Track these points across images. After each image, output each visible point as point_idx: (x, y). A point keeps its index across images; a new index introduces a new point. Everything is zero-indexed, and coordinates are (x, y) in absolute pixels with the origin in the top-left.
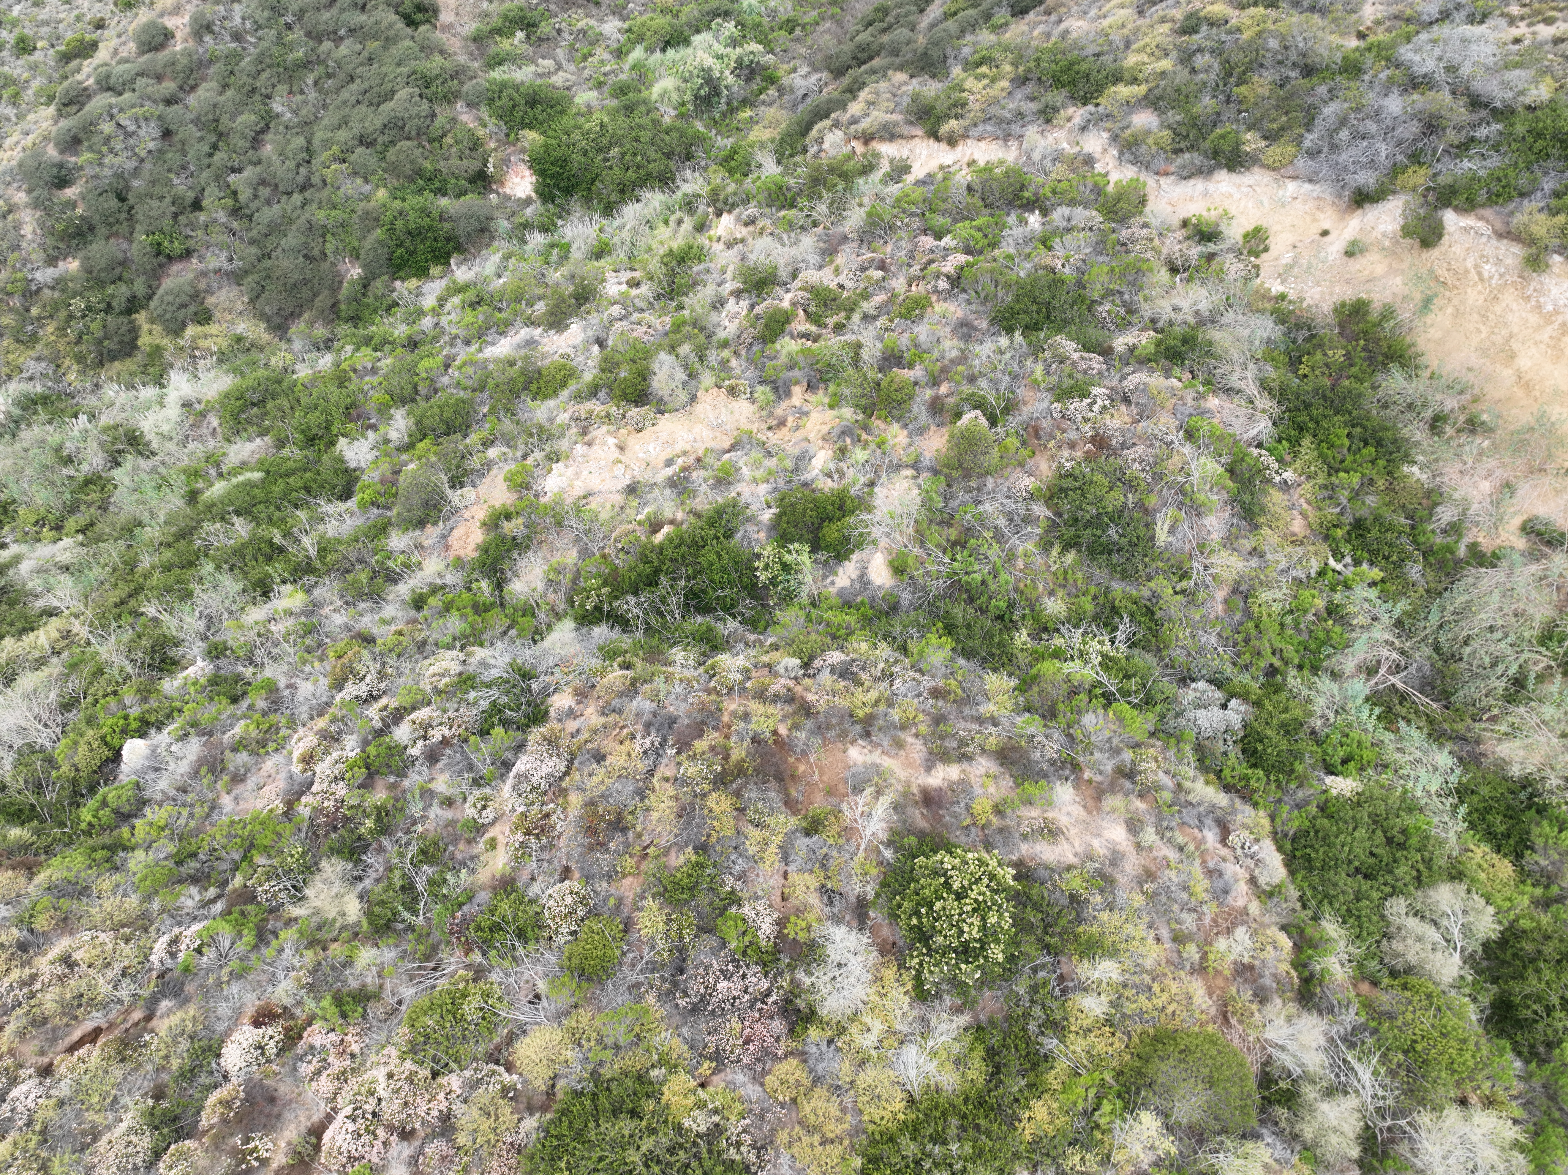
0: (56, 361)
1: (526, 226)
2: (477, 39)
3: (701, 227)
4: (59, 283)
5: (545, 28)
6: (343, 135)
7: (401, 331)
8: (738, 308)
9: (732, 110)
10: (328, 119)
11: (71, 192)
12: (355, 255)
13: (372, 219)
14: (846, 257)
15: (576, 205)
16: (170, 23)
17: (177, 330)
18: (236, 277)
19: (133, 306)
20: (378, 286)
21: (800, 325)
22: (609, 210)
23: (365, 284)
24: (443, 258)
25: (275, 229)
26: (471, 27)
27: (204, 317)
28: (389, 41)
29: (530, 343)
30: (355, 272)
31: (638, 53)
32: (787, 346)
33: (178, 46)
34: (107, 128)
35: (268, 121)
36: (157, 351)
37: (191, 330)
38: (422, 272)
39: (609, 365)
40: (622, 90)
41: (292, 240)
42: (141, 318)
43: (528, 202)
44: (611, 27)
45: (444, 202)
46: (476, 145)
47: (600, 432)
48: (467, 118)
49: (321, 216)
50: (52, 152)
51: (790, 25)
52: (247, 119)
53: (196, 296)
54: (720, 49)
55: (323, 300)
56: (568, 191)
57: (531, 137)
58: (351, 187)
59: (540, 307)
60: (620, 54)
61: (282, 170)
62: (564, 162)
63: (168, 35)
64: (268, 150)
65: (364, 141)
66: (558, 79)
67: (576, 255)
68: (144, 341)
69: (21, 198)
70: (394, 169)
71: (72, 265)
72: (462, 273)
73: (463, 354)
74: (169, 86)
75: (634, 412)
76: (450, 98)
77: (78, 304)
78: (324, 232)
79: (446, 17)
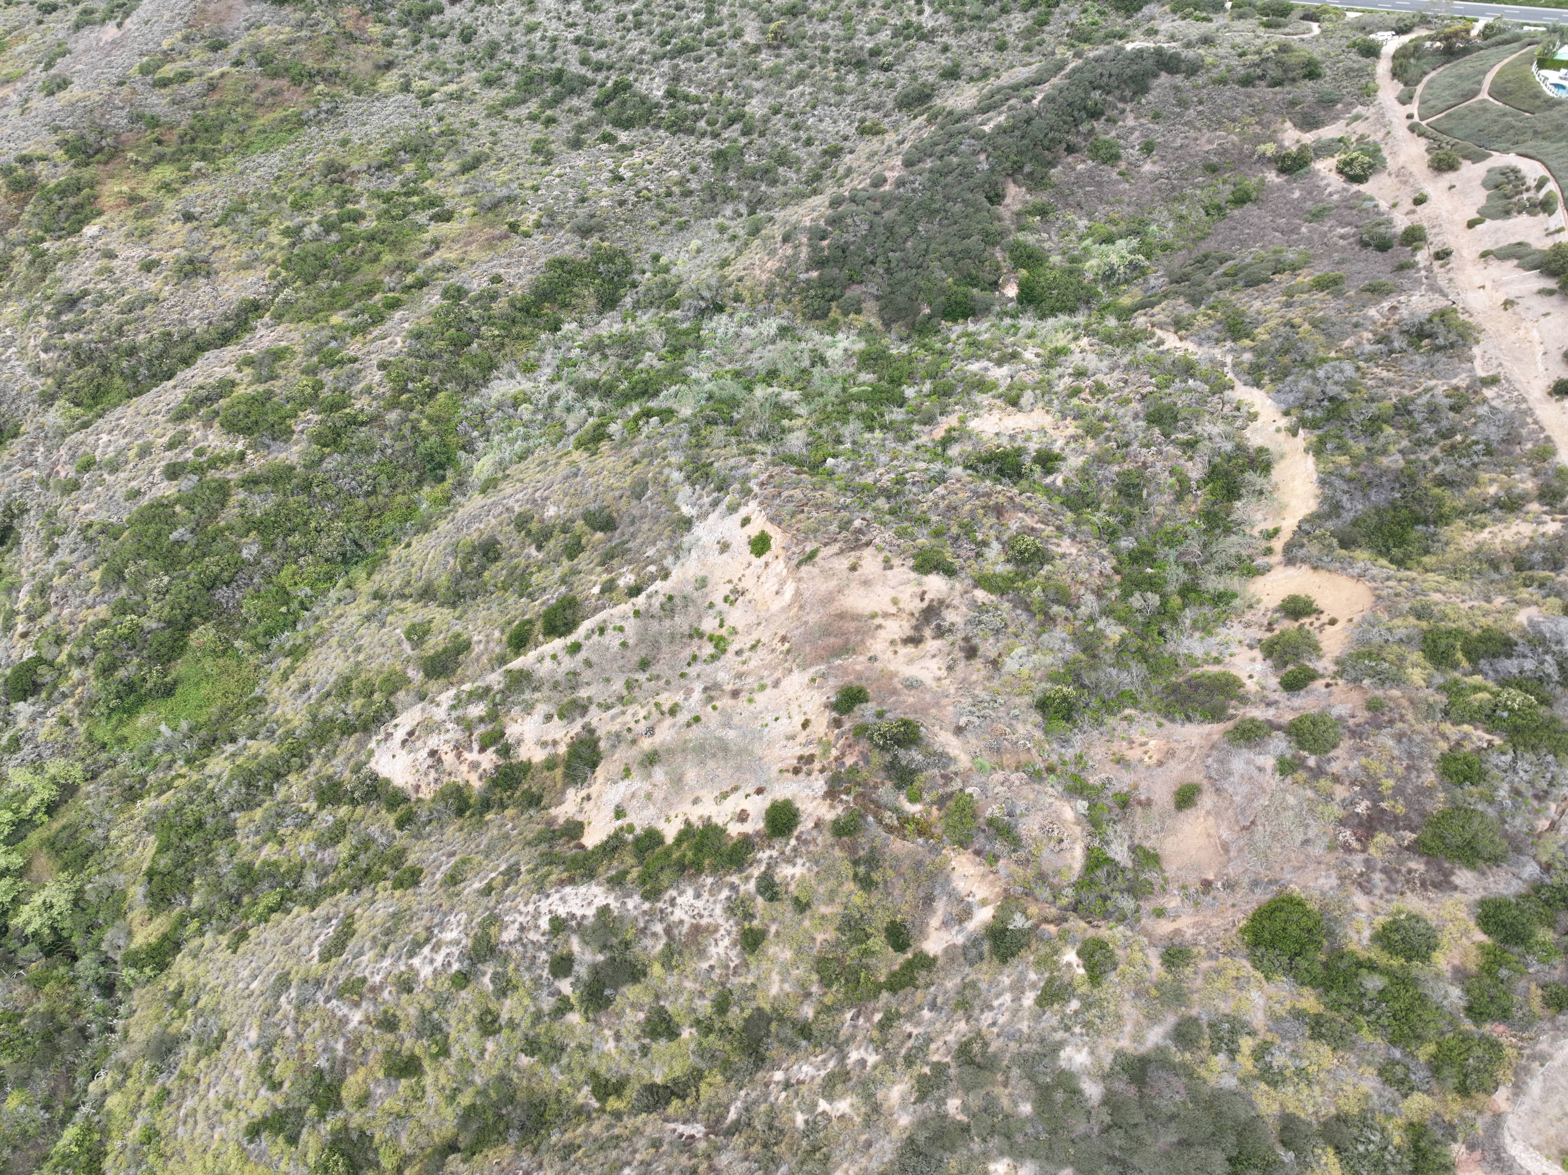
0: (794, 313)
1: (1006, 314)
2: (1018, 214)
3: (1076, 339)
4: (808, 281)
5: (1051, 217)
6: (943, 249)
7: (938, 346)
8: (1067, 380)
9: (1118, 283)
10: (940, 238)
11: (825, 243)
12: (930, 304)
13: (942, 291)
14: (1117, 374)
15: (1031, 308)
16: (887, 174)
17: (846, 314)
18: (878, 298)
19: (833, 298)
20: (935, 321)
21: (1085, 395)
22: (1043, 317)
23: (930, 317)
24: (965, 317)
25: (902, 283)
26: (1017, 207)
27: (858, 312)
28: (978, 210)
29: (986, 369)
30: (927, 311)
31: (1088, 242)
32: (1075, 401)
33: (887, 188)
34: (849, 221)
35: (914, 231)
36: (835, 322)
37: (852, 316)
38: (955, 320)
39: (1010, 388)
40: (1073, 260)
41: (906, 289)
42: (834, 304)
43: (1011, 300)
44: (1082, 224)
45: (975, 291)
46: (998, 269)
47: (995, 412)
48: (999, 255)
49: (922, 283)
50: (822, 223)
51: (1165, 247)
52: (906, 230)
53: (859, 302)
54: (1124, 253)
55: (909, 319)
56: (1030, 302)
57: (1024, 272)
58: (939, 274)
59: (996, 355)
60: (1081, 238)
61: (913, 257)
62: (1032, 289)
63: (885, 180)
64: (909, 244)
65: (951, 254)
66: (1046, 245)
67: (1020, 334)
68: (832, 315)
69: (805, 240)
70: (959, 270)
71: (815, 274)
72: (971, 327)
73: (959, 365)
74: (878, 206)
75: (1010, 408)
76: (994, 244)
77: (812, 292)
78: (920, 290)
79: (1008, 201)
